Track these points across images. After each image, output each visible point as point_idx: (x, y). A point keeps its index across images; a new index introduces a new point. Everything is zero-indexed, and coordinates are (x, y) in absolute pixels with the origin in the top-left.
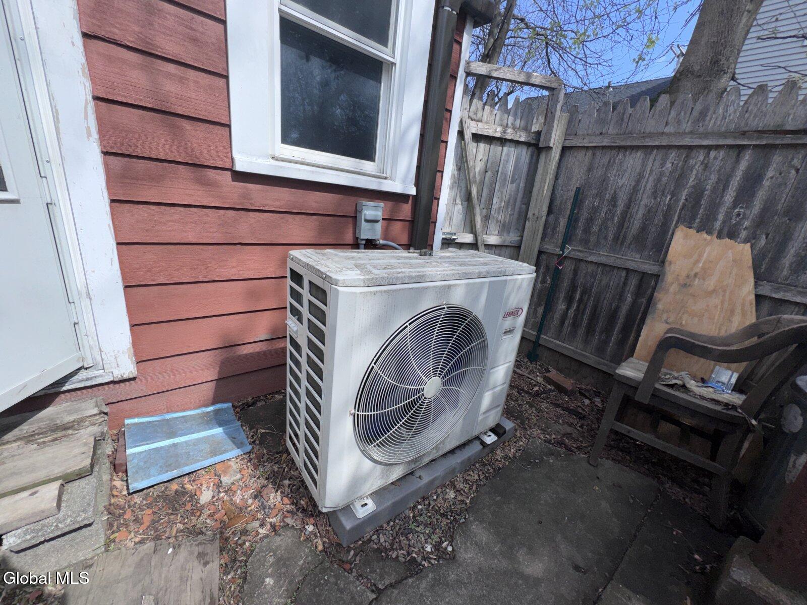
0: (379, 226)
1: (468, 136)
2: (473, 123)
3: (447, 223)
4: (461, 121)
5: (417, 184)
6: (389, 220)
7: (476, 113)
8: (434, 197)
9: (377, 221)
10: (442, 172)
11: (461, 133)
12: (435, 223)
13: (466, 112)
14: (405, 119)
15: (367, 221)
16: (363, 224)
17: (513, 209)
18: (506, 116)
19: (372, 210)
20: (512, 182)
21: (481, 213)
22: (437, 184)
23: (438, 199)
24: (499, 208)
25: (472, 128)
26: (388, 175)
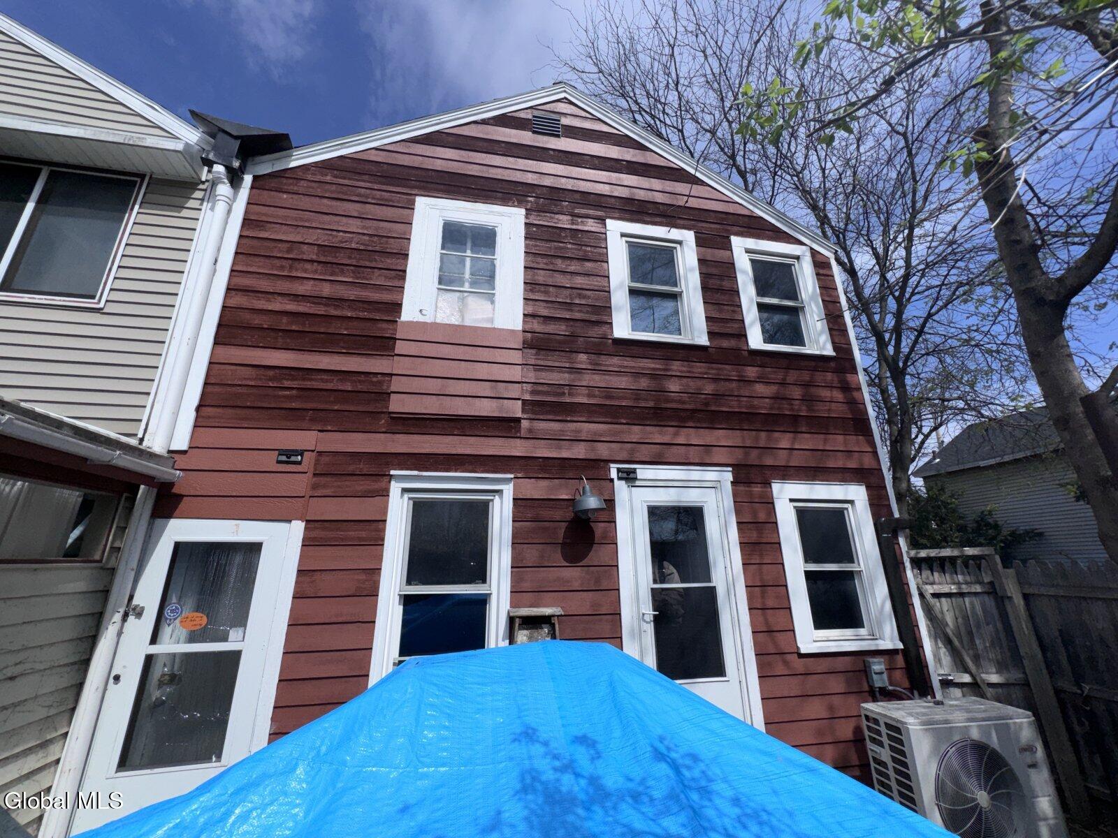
0: (885, 676)
1: (928, 597)
2: (928, 587)
3: (938, 665)
4: (918, 588)
5: (901, 639)
6: (890, 669)
7: (928, 578)
8: (918, 645)
9: (883, 673)
10: (918, 626)
11: (921, 595)
12: (927, 667)
13: (919, 579)
14: (879, 601)
15: (876, 673)
16: (875, 677)
17: (1001, 647)
18: (955, 576)
19: (878, 666)
20: (988, 624)
21: (968, 655)
22: (917, 635)
23: (922, 647)
24: (986, 647)
25: (930, 589)
26: (878, 637)
